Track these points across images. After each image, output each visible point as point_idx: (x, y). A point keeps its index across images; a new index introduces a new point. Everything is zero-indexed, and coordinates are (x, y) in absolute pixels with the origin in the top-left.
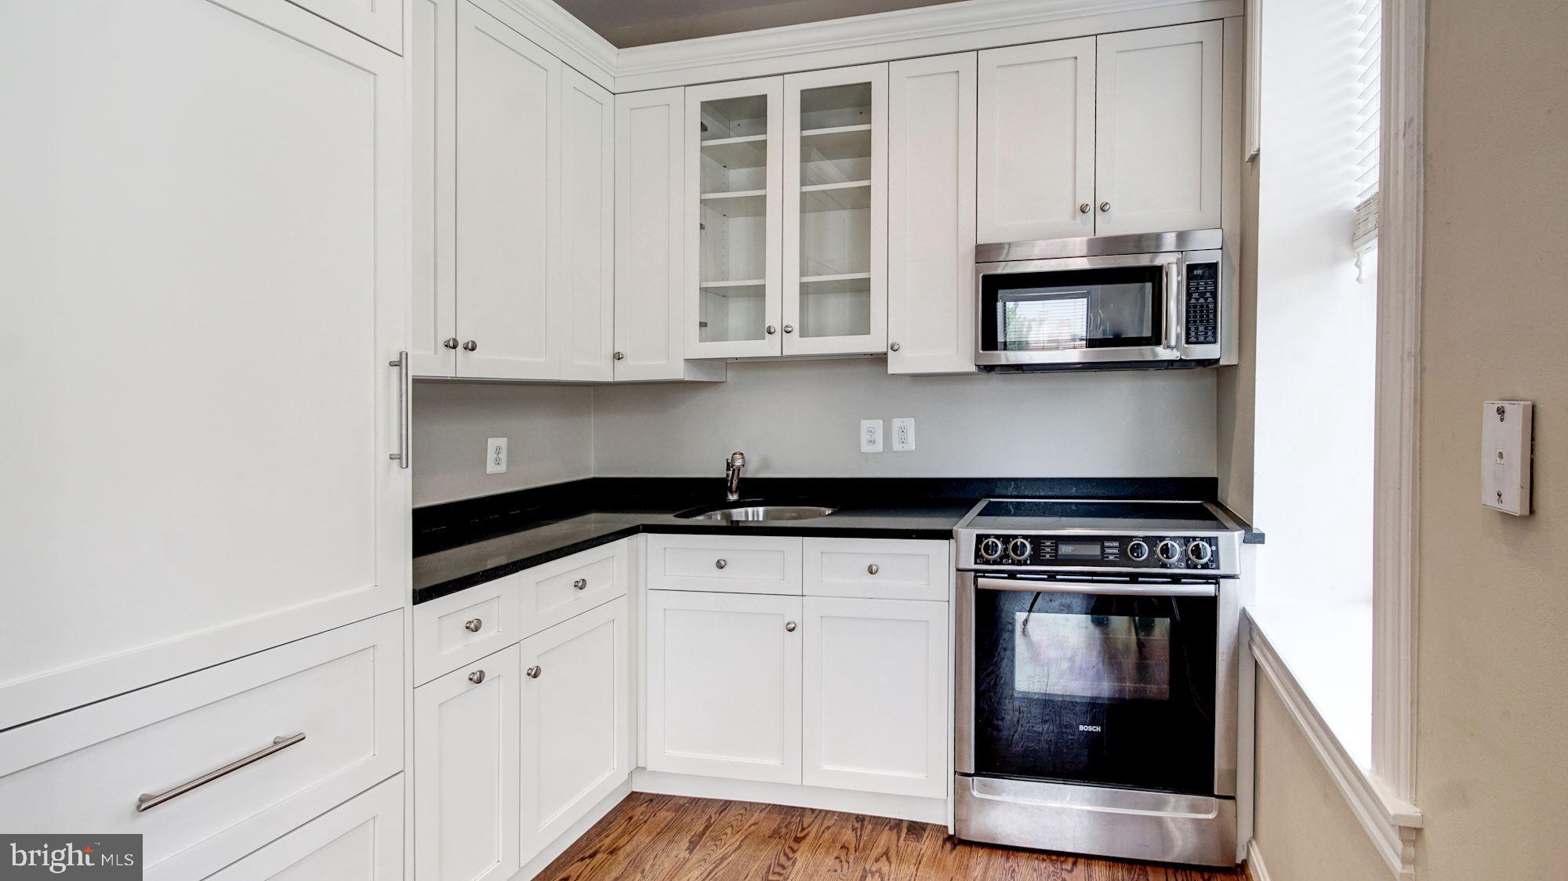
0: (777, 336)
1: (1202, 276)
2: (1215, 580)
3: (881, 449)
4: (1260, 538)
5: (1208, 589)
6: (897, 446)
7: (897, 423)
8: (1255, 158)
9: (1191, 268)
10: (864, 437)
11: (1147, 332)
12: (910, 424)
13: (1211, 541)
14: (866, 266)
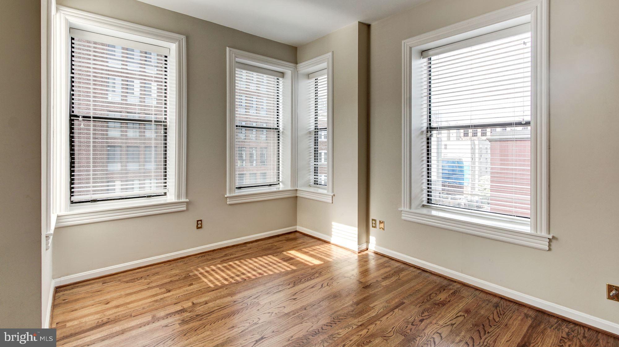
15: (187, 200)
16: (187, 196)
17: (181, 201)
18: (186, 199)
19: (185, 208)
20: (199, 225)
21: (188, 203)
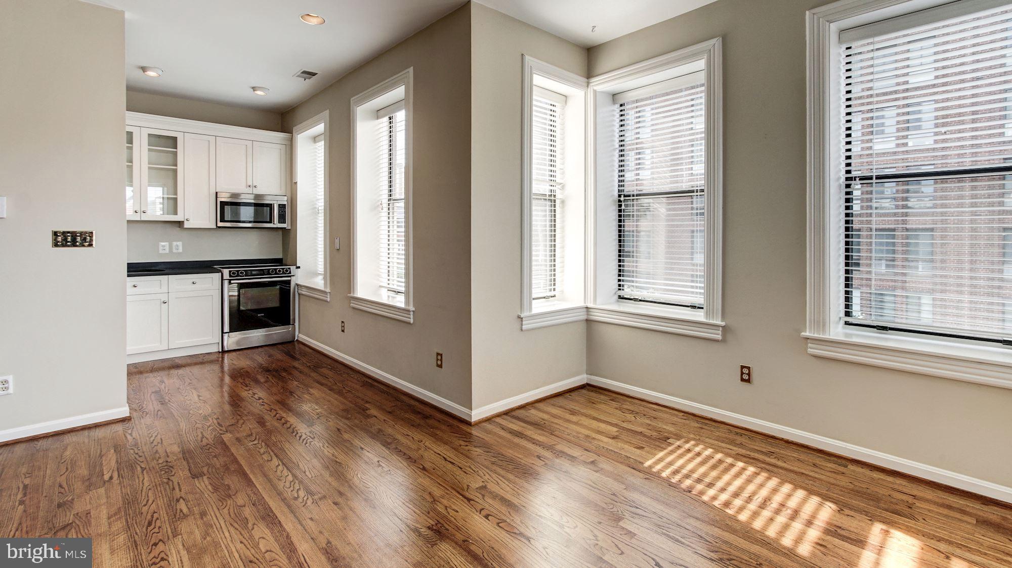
0: (139, 214)
1: (282, 207)
2: (290, 276)
3: (168, 252)
4: (299, 267)
5: (289, 278)
6: (174, 251)
7: (175, 243)
8: (296, 183)
9: (279, 205)
10: (161, 248)
11: (268, 220)
12: (180, 244)
13: (290, 268)
14: (176, 194)
15: (723, 324)
16: (724, 316)
17: (711, 322)
18: (722, 321)
19: (719, 337)
20: (746, 375)
21: (725, 329)
